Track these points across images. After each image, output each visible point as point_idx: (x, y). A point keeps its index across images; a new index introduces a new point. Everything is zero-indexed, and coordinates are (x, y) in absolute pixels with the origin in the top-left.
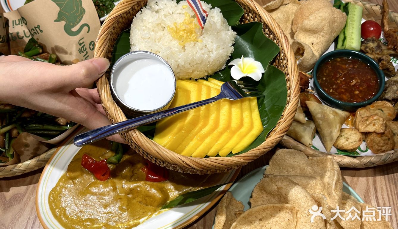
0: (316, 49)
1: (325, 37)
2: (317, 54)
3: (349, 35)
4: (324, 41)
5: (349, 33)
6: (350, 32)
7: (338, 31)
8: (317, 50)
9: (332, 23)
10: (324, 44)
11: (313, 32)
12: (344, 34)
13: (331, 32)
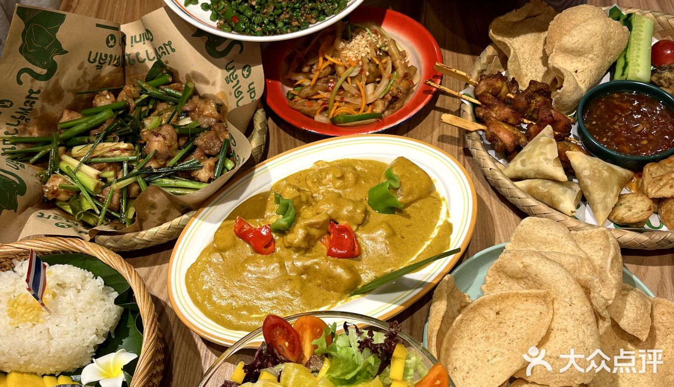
0: (581, 79)
1: (595, 62)
2: (584, 87)
3: (633, 60)
4: (595, 67)
5: (633, 57)
6: (635, 55)
7: (616, 54)
8: (583, 81)
9: (607, 42)
10: (593, 73)
11: (577, 54)
12: (625, 58)
13: (605, 54)
